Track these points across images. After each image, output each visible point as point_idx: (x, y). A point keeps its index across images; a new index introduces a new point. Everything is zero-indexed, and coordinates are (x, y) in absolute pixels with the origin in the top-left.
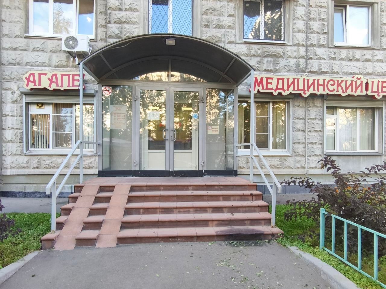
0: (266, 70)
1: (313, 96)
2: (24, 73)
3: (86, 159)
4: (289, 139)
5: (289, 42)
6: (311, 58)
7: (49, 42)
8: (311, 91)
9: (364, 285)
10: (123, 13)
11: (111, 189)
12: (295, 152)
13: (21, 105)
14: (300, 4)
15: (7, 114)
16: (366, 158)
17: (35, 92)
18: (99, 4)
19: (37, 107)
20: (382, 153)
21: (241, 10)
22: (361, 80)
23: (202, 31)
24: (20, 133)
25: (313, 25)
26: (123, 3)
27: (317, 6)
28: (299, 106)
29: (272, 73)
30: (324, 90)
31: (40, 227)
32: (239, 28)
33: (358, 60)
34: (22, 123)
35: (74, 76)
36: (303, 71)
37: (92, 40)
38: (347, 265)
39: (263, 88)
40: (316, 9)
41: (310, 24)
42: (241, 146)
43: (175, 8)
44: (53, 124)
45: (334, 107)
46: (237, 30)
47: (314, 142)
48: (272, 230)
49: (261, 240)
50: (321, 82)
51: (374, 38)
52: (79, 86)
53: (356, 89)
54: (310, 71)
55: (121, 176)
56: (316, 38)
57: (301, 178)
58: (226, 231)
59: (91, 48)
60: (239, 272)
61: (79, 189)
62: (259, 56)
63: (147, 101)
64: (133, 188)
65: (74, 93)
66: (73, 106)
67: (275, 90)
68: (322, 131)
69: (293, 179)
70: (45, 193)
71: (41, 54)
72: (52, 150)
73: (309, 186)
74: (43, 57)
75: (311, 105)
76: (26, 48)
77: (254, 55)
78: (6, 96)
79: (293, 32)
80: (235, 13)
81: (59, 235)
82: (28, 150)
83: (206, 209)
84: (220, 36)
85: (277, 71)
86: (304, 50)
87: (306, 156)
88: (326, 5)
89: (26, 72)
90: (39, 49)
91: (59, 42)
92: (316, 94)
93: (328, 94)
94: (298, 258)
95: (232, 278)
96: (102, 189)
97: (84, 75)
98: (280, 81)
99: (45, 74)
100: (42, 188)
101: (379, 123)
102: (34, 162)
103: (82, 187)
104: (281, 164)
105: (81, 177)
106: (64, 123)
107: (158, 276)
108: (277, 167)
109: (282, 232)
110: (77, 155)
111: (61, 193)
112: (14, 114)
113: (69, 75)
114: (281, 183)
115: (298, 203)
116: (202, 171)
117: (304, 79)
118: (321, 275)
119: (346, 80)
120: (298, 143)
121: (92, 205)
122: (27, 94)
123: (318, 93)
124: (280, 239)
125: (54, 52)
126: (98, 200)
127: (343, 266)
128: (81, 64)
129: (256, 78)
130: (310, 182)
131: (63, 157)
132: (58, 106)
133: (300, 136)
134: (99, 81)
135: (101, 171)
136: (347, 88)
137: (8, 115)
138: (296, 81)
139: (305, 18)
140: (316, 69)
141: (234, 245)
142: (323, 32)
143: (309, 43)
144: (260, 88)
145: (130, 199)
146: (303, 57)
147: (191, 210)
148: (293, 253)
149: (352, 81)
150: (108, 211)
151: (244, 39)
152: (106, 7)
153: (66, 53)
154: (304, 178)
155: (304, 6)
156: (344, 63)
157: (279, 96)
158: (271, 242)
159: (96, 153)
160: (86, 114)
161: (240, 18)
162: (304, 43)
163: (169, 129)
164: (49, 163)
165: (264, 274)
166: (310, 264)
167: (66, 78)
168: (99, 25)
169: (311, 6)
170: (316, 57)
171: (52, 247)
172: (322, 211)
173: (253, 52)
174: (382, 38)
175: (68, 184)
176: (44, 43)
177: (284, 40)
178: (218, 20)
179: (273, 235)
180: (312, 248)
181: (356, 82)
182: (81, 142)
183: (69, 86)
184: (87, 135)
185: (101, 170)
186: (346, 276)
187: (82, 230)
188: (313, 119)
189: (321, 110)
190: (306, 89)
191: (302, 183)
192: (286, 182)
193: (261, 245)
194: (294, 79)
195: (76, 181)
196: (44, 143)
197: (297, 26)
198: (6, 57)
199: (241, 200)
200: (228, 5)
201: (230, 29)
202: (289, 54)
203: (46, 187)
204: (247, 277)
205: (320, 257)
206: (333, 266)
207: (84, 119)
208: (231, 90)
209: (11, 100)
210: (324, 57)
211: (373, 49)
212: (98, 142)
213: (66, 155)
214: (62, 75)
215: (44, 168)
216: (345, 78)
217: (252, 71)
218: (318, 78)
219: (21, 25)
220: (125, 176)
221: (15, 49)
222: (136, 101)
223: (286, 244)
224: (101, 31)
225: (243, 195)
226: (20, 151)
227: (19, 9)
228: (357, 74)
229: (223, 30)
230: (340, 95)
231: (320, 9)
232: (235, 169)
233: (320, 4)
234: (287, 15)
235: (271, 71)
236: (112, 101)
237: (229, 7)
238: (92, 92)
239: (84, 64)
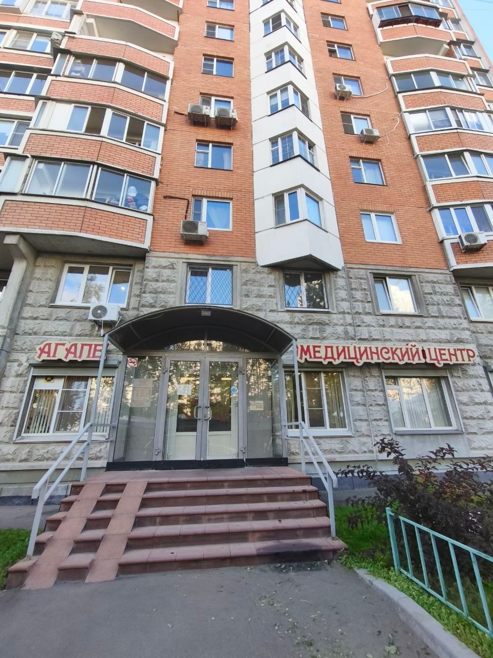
0: (312, 338)
1: (367, 365)
2: (39, 343)
3: (94, 447)
4: (348, 415)
5: (333, 310)
6: (359, 326)
7: (76, 311)
8: (364, 359)
9: (454, 626)
10: (160, 284)
11: (119, 488)
12: (358, 432)
13: (26, 378)
14: (339, 276)
15: (5, 389)
16: (444, 436)
17: (46, 364)
18: (135, 276)
19: (45, 381)
20: (462, 431)
21: (282, 281)
22: (416, 347)
23: (241, 301)
24: (15, 414)
25: (355, 295)
26: (161, 274)
27: (356, 278)
28: (354, 376)
29: (319, 341)
30: (378, 359)
31: (10, 550)
32: (281, 297)
33: (408, 327)
34: (21, 401)
35: (96, 345)
36: (353, 339)
37: (122, 309)
38: (430, 595)
39: (311, 357)
40: (356, 280)
41: (352, 294)
42: (291, 426)
43: (214, 279)
44: (61, 401)
45: (394, 376)
46: (279, 299)
47: (378, 418)
48: (333, 544)
49: (319, 560)
50: (374, 350)
51: (419, 306)
52: (100, 357)
53: (413, 357)
54: (360, 338)
55: (137, 470)
56: (361, 306)
57: (359, 467)
58: (270, 547)
59: (121, 317)
60: (287, 614)
61: (77, 489)
62: (303, 324)
63: (183, 368)
64: (150, 487)
65: (94, 365)
66: (90, 380)
67: (325, 359)
68: (385, 404)
69: (350, 469)
70: (31, 497)
71: (64, 323)
72: (52, 435)
73: (370, 476)
74: (64, 326)
75: (368, 374)
76: (49, 317)
77: (298, 323)
78: (10, 369)
79: (337, 301)
80: (275, 283)
81: (36, 562)
82: (20, 435)
83: (246, 515)
84: (261, 305)
85: (324, 338)
86: (351, 317)
87: (372, 437)
88: (365, 277)
89: (42, 343)
90: (62, 318)
91: (87, 311)
92: (370, 363)
93: (383, 362)
94: (369, 587)
95: (276, 625)
96: (109, 488)
97: (108, 345)
98: (329, 350)
99: (63, 344)
100: (24, 490)
101: (449, 394)
102: (24, 452)
103: (82, 486)
104: (342, 447)
105: (84, 471)
106: (74, 397)
107: (170, 626)
108: (339, 452)
109: (346, 546)
110: (84, 442)
111: (51, 497)
112: (14, 389)
113: (90, 346)
114: (337, 474)
115: (360, 502)
116: (243, 460)
117: (355, 347)
118: (399, 614)
119: (400, 347)
120: (360, 420)
121: (92, 513)
122: (36, 366)
123: (373, 362)
124: (344, 558)
125: (79, 321)
126: (100, 505)
127: (425, 596)
128: (106, 336)
129: (302, 347)
130: (371, 472)
131: (64, 444)
132: (70, 380)
133: (361, 411)
134: (124, 351)
135: (111, 463)
136: (403, 356)
137: (7, 391)
138: (346, 349)
139: (346, 288)
140: (367, 336)
141: (282, 570)
142: (366, 301)
143: (354, 311)
144: (308, 357)
145: (145, 503)
146: (350, 324)
147: (225, 516)
148: (361, 580)
149: (407, 349)
150: (112, 522)
151: (286, 307)
152: (142, 278)
153: (92, 322)
154: (363, 467)
155: (344, 278)
156: (395, 330)
157: (330, 366)
158: (332, 564)
159: (109, 438)
160: (104, 386)
161: (281, 287)
162: (349, 311)
163: (202, 406)
164: (44, 453)
165: (321, 616)
166: (384, 597)
167: (86, 348)
168: (132, 295)
169: (351, 278)
170: (364, 324)
171: (21, 584)
172: (389, 511)
173: (296, 320)
174: (428, 306)
175: (63, 483)
176: (69, 312)
177: (328, 308)
178: (259, 290)
179: (335, 551)
180: (385, 569)
181: (411, 349)
182: (92, 425)
183: (88, 356)
184: (101, 412)
185: (111, 461)
186: (430, 612)
187: (71, 553)
188: (372, 391)
189: (380, 380)
190: (358, 357)
191: (362, 473)
192: (342, 473)
193: (318, 569)
194: (344, 347)
195: (76, 477)
196: (43, 426)
197: (340, 295)
198: (22, 326)
199: (292, 500)
200: (268, 277)
201: (272, 298)
202: (335, 321)
203: (33, 487)
204: (297, 623)
205: (397, 584)
206: (414, 598)
207: (100, 392)
208: (274, 359)
209: (15, 374)
210: (373, 324)
211: (421, 316)
212: (113, 424)
213: (70, 442)
214: (83, 345)
215: (35, 460)
216: (399, 345)
217: (294, 341)
218: (370, 346)
219: (48, 295)
220: (141, 470)
221: (36, 318)
222: (164, 373)
223: (352, 566)
224: (133, 300)
225: (294, 493)
226: (9, 436)
227: (51, 280)
228: (411, 341)
229: (264, 300)
230: (397, 364)
231: (359, 280)
232: (284, 456)
233: (360, 276)
234: (328, 286)
235: (318, 338)
236: (137, 373)
237: (268, 279)
238: (116, 363)
239: (110, 335)
